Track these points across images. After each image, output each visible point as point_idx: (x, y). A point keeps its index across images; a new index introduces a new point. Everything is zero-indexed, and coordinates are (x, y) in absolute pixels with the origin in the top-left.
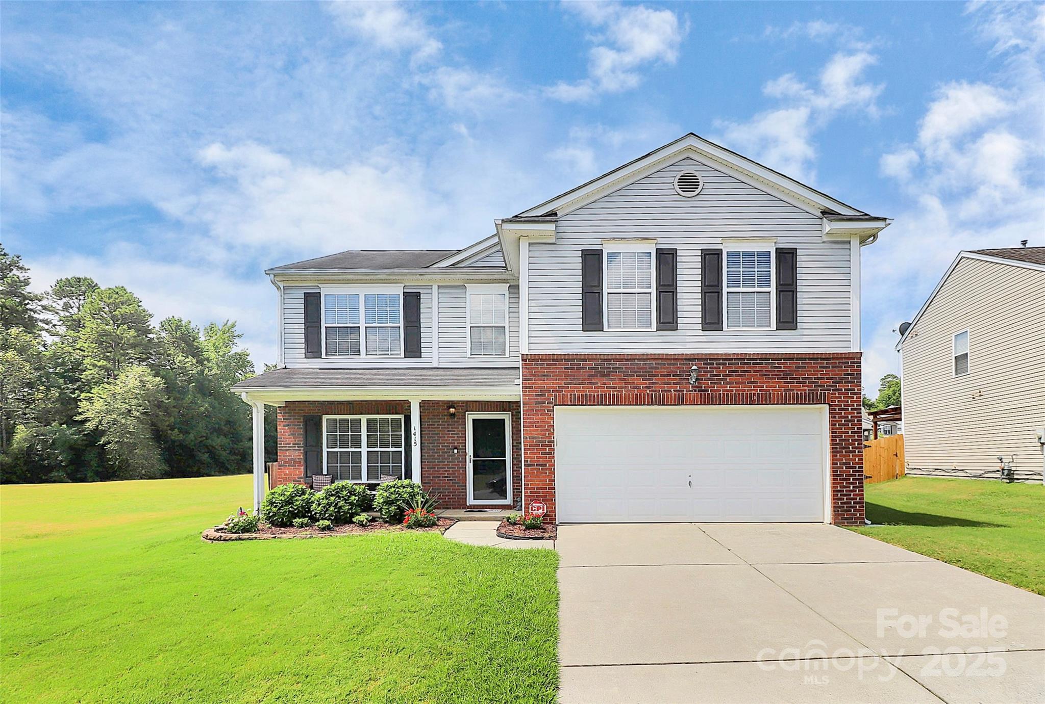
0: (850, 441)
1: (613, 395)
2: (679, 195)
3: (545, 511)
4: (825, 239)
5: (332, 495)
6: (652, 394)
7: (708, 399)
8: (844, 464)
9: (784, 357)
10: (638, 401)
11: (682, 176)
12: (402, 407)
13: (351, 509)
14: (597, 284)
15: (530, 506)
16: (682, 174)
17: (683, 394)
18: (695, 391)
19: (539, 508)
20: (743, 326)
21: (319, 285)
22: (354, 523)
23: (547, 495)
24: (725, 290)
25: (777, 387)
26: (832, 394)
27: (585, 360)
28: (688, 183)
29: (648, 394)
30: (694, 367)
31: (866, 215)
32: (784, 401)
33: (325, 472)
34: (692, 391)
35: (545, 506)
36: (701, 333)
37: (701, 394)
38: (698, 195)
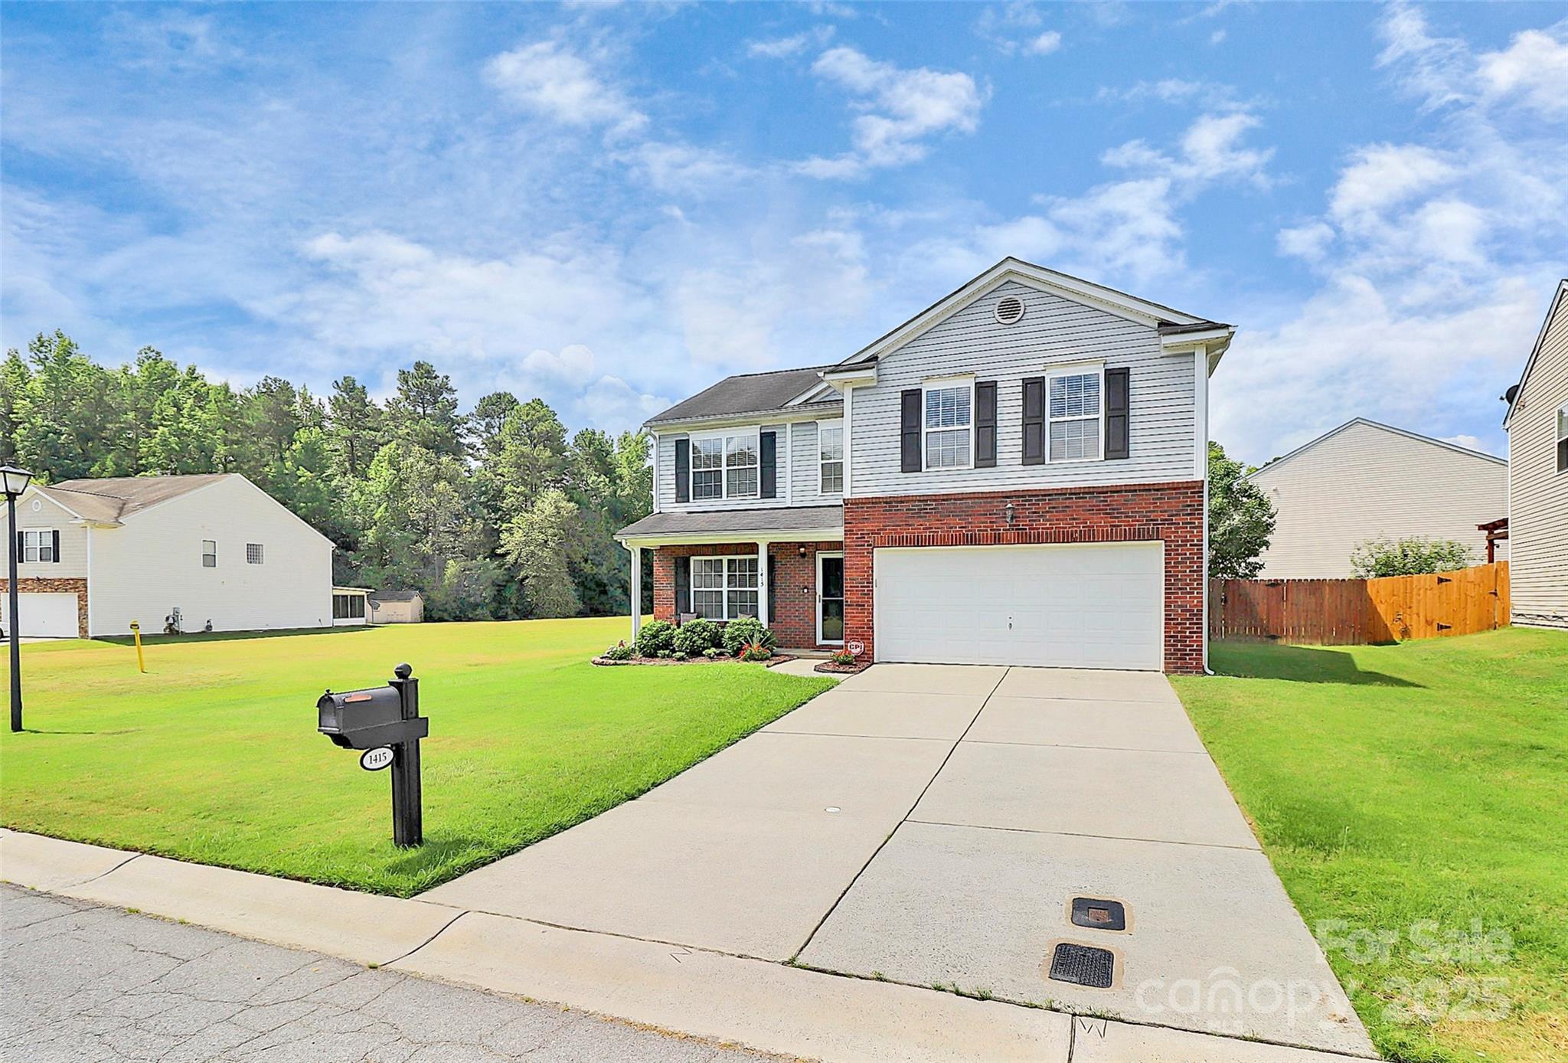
0: (1188, 581)
1: (929, 536)
2: (999, 323)
3: (863, 649)
4: (1164, 353)
5: (688, 631)
6: (967, 535)
7: (1024, 538)
8: (1179, 606)
9: (1109, 489)
10: (955, 541)
11: (1002, 302)
12: (753, 548)
13: (703, 643)
14: (915, 424)
15: (849, 644)
16: (1001, 300)
17: (999, 534)
18: (1013, 529)
19: (857, 647)
20: (1068, 457)
21: (689, 433)
22: (704, 656)
23: (866, 635)
24: (1048, 420)
25: (1102, 522)
26: (1167, 528)
27: (902, 502)
28: (1009, 309)
29: (964, 534)
30: (1009, 505)
31: (1208, 322)
32: (1108, 538)
33: (692, 611)
34: (1009, 530)
35: (863, 645)
36: (1022, 468)
37: (1018, 533)
38: (1019, 320)
